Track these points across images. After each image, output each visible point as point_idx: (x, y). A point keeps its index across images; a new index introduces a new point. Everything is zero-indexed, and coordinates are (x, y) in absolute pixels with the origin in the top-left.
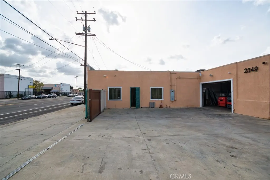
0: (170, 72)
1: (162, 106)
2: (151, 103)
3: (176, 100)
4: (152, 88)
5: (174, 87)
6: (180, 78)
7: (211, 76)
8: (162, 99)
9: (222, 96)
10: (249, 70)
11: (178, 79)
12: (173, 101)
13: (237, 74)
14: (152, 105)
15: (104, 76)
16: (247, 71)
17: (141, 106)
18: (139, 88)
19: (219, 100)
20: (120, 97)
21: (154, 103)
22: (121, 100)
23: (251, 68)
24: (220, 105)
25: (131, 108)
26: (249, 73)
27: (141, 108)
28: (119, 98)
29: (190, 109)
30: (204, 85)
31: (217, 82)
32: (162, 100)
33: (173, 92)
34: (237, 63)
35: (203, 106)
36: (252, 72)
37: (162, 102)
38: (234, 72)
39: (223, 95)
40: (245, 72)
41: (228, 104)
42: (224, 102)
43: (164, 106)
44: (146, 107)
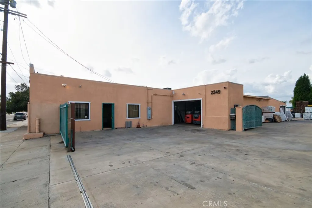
0: (147, 87)
1: (139, 125)
2: (128, 122)
3: (152, 118)
4: (128, 105)
5: (150, 104)
6: (156, 95)
7: (184, 95)
8: (139, 117)
9: (188, 114)
10: (214, 92)
11: (154, 96)
12: (149, 119)
13: (205, 95)
14: (128, 125)
15: (63, 85)
16: (213, 93)
17: (115, 127)
18: (113, 104)
19: (186, 117)
20: (88, 116)
21: (130, 122)
22: (89, 119)
23: (216, 91)
24: (187, 122)
25: (103, 129)
26: (214, 95)
27: (116, 128)
28: (86, 117)
29: (165, 127)
30: (176, 103)
31: (187, 101)
32: (139, 119)
33: (149, 109)
34: (205, 85)
35: (175, 124)
36: (216, 94)
37: (139, 121)
38: (203, 92)
39: (190, 112)
40: (211, 94)
41: (195, 121)
42: (190, 118)
43: (141, 126)
44: (122, 128)
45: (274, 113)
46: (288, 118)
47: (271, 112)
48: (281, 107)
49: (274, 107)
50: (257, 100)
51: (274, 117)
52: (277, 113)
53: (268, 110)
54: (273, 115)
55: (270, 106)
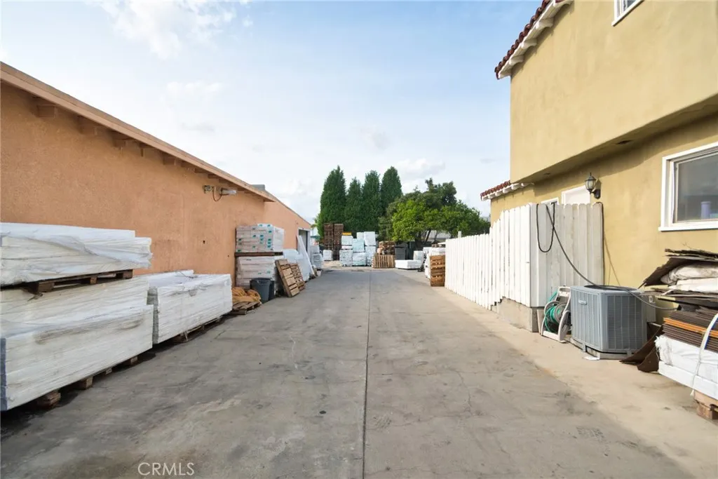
45: (281, 254)
46: (315, 266)
47: (268, 250)
48: (301, 232)
49: (282, 231)
50: (205, 188)
51: (278, 274)
52: (291, 255)
53: (256, 241)
54: (277, 262)
55: (265, 226)
